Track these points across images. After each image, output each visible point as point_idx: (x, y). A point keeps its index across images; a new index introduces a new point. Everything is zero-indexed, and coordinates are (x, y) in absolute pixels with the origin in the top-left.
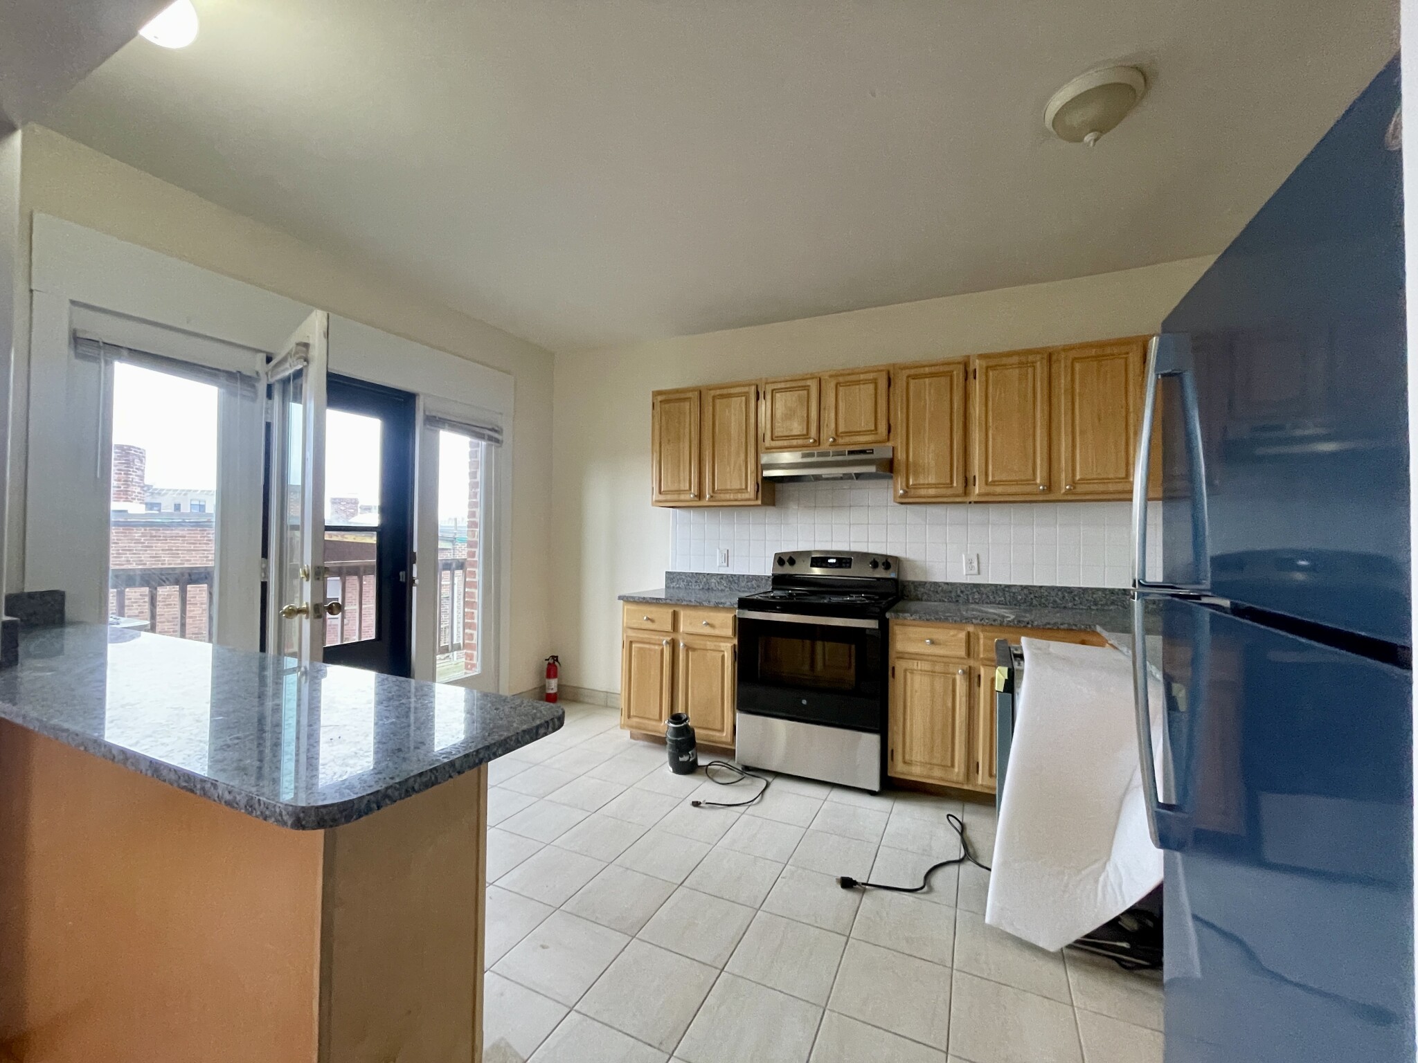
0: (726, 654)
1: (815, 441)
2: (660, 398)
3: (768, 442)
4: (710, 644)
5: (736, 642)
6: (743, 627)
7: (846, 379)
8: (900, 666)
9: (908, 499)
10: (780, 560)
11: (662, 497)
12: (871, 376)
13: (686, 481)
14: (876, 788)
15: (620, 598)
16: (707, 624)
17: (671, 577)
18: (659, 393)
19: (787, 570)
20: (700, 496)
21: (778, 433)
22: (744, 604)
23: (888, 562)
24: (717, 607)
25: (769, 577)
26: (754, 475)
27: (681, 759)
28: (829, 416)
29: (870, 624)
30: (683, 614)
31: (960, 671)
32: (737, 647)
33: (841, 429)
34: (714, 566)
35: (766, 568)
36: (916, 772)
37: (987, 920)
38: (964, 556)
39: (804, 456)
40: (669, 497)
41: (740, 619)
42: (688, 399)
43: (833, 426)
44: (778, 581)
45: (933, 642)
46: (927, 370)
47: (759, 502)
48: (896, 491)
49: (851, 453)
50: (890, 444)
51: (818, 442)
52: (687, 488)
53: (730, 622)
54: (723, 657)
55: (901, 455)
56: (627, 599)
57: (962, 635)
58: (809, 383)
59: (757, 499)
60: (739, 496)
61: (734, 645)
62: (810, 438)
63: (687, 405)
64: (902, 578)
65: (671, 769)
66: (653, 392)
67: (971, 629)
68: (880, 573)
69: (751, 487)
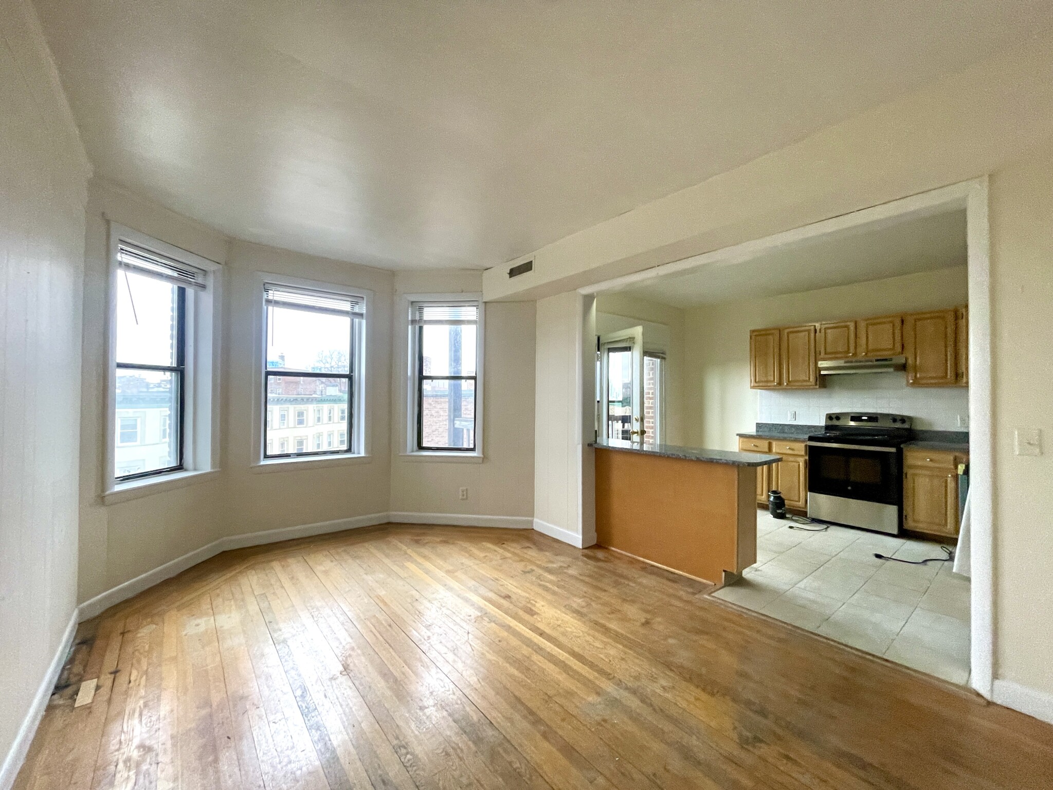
0: (801, 464)
1: (853, 354)
2: (755, 334)
3: (823, 355)
4: (791, 459)
5: (807, 458)
6: (812, 451)
7: (873, 321)
8: (909, 472)
9: (917, 383)
10: (830, 417)
11: (756, 385)
12: (890, 319)
13: (774, 377)
14: (895, 532)
15: (737, 435)
16: (789, 448)
17: (759, 426)
18: (753, 331)
19: (835, 422)
20: (780, 383)
21: (828, 350)
22: (811, 439)
23: (903, 419)
24: (796, 440)
25: (823, 426)
26: (814, 373)
27: (778, 511)
28: (863, 341)
29: (893, 450)
30: (774, 444)
31: (950, 476)
32: (808, 461)
33: (870, 347)
34: (789, 421)
35: (822, 422)
36: (922, 527)
37: (954, 571)
38: (959, 416)
39: (846, 362)
40: (761, 384)
41: (809, 446)
42: (772, 334)
43: (865, 346)
44: (827, 428)
45: (931, 460)
46: (928, 315)
47: (818, 387)
48: (908, 381)
49: (877, 360)
50: (904, 355)
51: (855, 354)
52: (772, 379)
53: (803, 449)
54: (799, 465)
55: (910, 361)
56: (741, 436)
57: (952, 458)
58: (848, 323)
59: (816, 385)
60: (805, 384)
61: (806, 460)
62: (850, 353)
63: (771, 337)
64: (913, 427)
65: (772, 516)
66: (750, 331)
67: (957, 454)
68: (898, 425)
69: (812, 379)
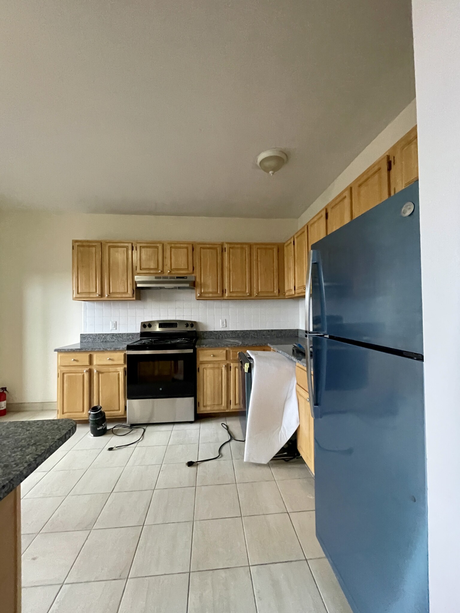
0: (120, 373)
1: (161, 271)
2: (77, 244)
3: (138, 271)
4: (111, 369)
5: (126, 366)
6: (130, 359)
7: (175, 246)
8: (201, 367)
9: (201, 298)
10: (144, 325)
11: (78, 296)
12: (185, 245)
13: (94, 287)
14: (193, 420)
15: (55, 350)
16: (110, 359)
17: (83, 337)
18: (76, 241)
19: (148, 330)
20: (102, 295)
21: (143, 267)
22: (129, 348)
23: (193, 324)
24: (115, 350)
25: (138, 333)
26: (131, 286)
27: (98, 429)
28: (167, 261)
29: (191, 351)
30: (95, 356)
31: (224, 366)
32: (126, 370)
33: (173, 267)
34: (109, 330)
35: (138, 330)
36: (208, 409)
37: (245, 460)
38: (221, 320)
39: (156, 278)
40: (84, 296)
41: (128, 355)
42: (95, 246)
43: (169, 265)
44: (143, 334)
45: (214, 356)
46: (208, 246)
47: (134, 298)
48: (196, 295)
49: (177, 278)
50: (193, 275)
51: (162, 272)
52: (94, 291)
53: (122, 357)
54: (119, 374)
55: (198, 280)
56: (59, 351)
57: (224, 352)
58: (158, 245)
59: (133, 297)
60: (124, 296)
61: (125, 368)
62: (159, 270)
63: (94, 249)
64: (198, 330)
66: (73, 241)
67: (227, 349)
68: (189, 329)
69: (130, 292)
